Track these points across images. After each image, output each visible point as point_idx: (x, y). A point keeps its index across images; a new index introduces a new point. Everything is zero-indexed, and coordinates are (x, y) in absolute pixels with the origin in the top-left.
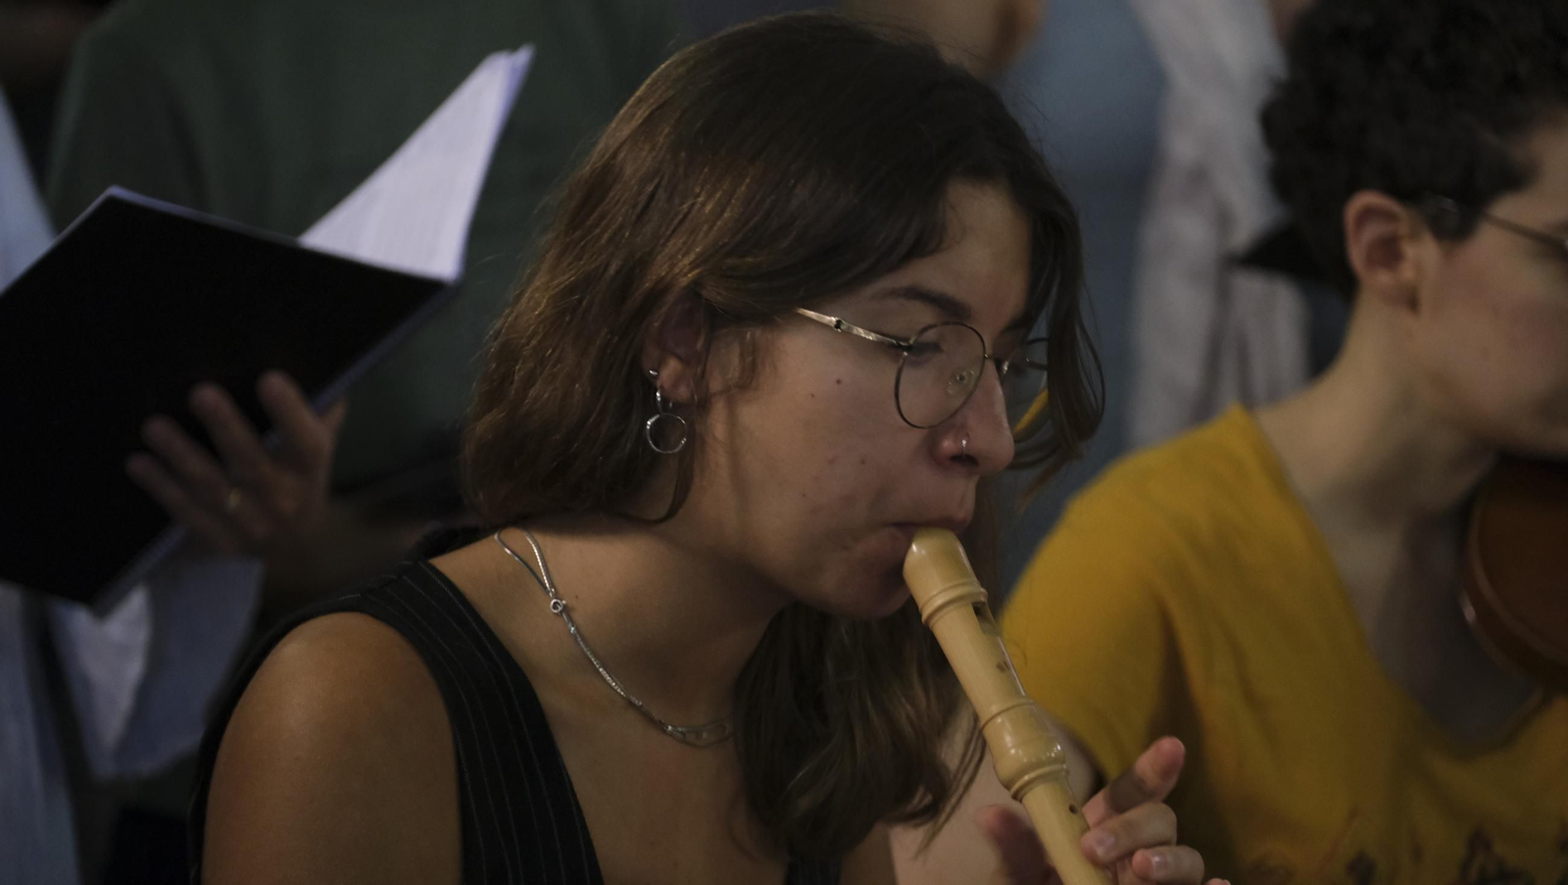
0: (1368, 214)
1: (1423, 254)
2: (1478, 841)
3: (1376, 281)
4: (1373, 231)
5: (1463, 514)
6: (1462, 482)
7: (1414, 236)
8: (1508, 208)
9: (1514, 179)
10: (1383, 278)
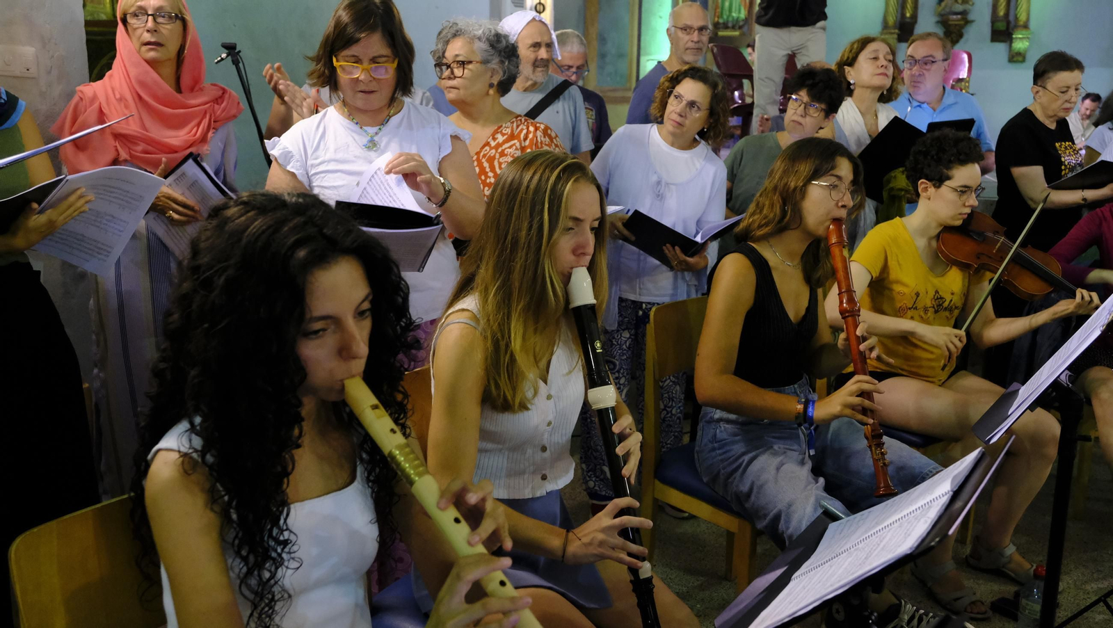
0: (922, 183)
1: (932, 190)
2: (937, 292)
3: (923, 195)
4: (923, 186)
5: (938, 237)
6: (938, 231)
7: (930, 187)
8: (947, 183)
9: (949, 178)
10: (924, 194)
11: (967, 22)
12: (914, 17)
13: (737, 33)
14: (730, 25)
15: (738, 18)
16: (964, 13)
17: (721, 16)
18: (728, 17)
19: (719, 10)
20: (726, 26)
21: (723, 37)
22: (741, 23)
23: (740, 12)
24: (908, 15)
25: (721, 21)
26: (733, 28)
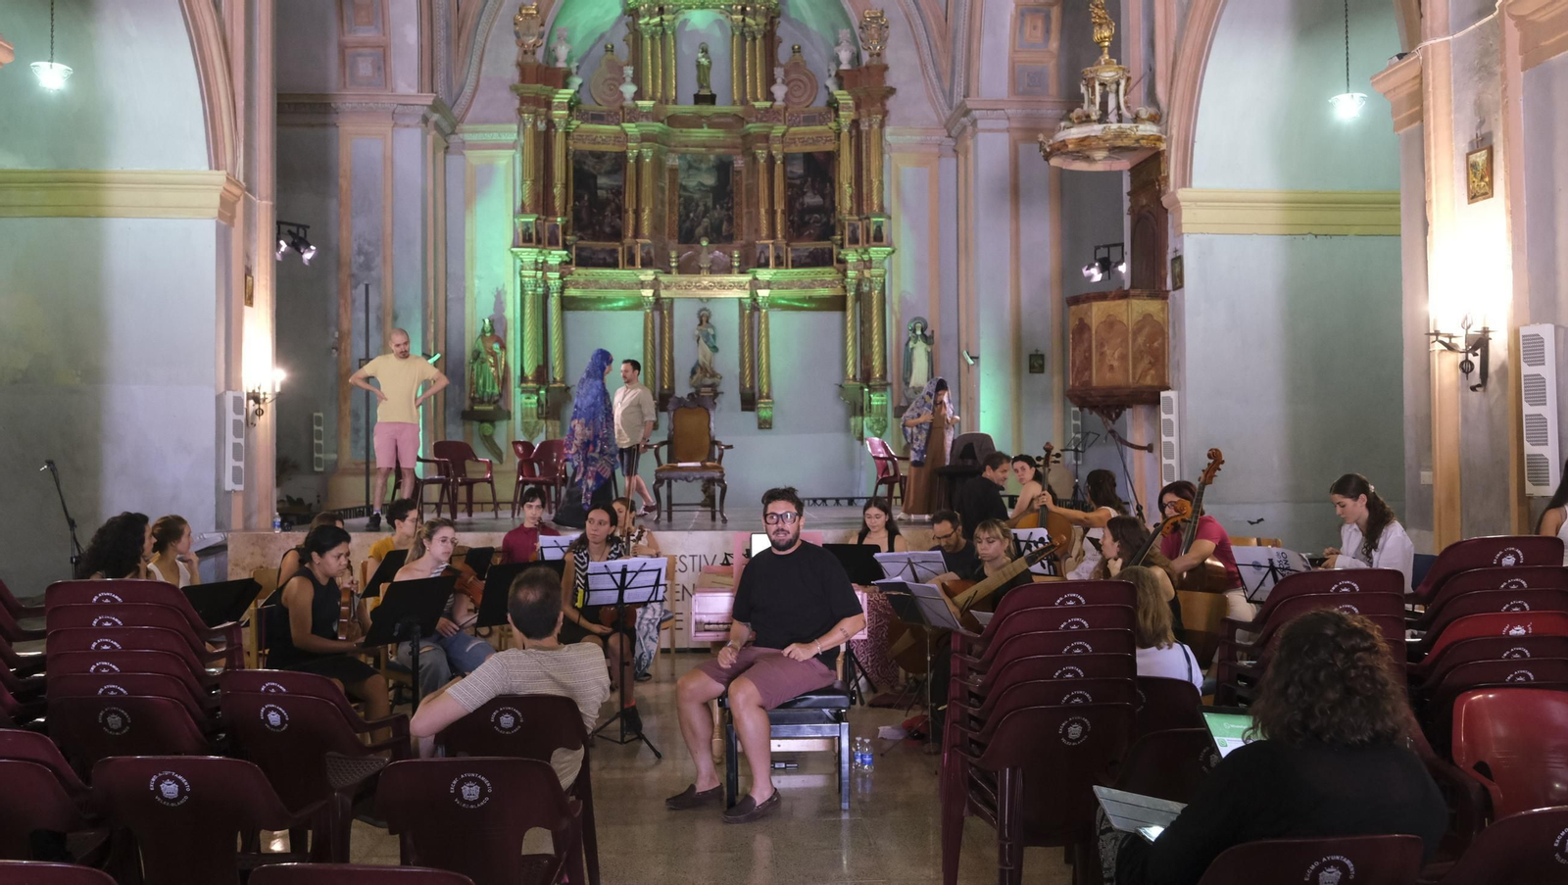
11: (716, 394)
12: (672, 388)
13: (491, 408)
14: (486, 399)
15: (492, 393)
16: (713, 386)
17: (477, 391)
18: (484, 392)
19: (475, 386)
20: (482, 402)
21: (477, 411)
22: (496, 398)
23: (493, 388)
24: (666, 387)
25: (477, 396)
26: (489, 403)
